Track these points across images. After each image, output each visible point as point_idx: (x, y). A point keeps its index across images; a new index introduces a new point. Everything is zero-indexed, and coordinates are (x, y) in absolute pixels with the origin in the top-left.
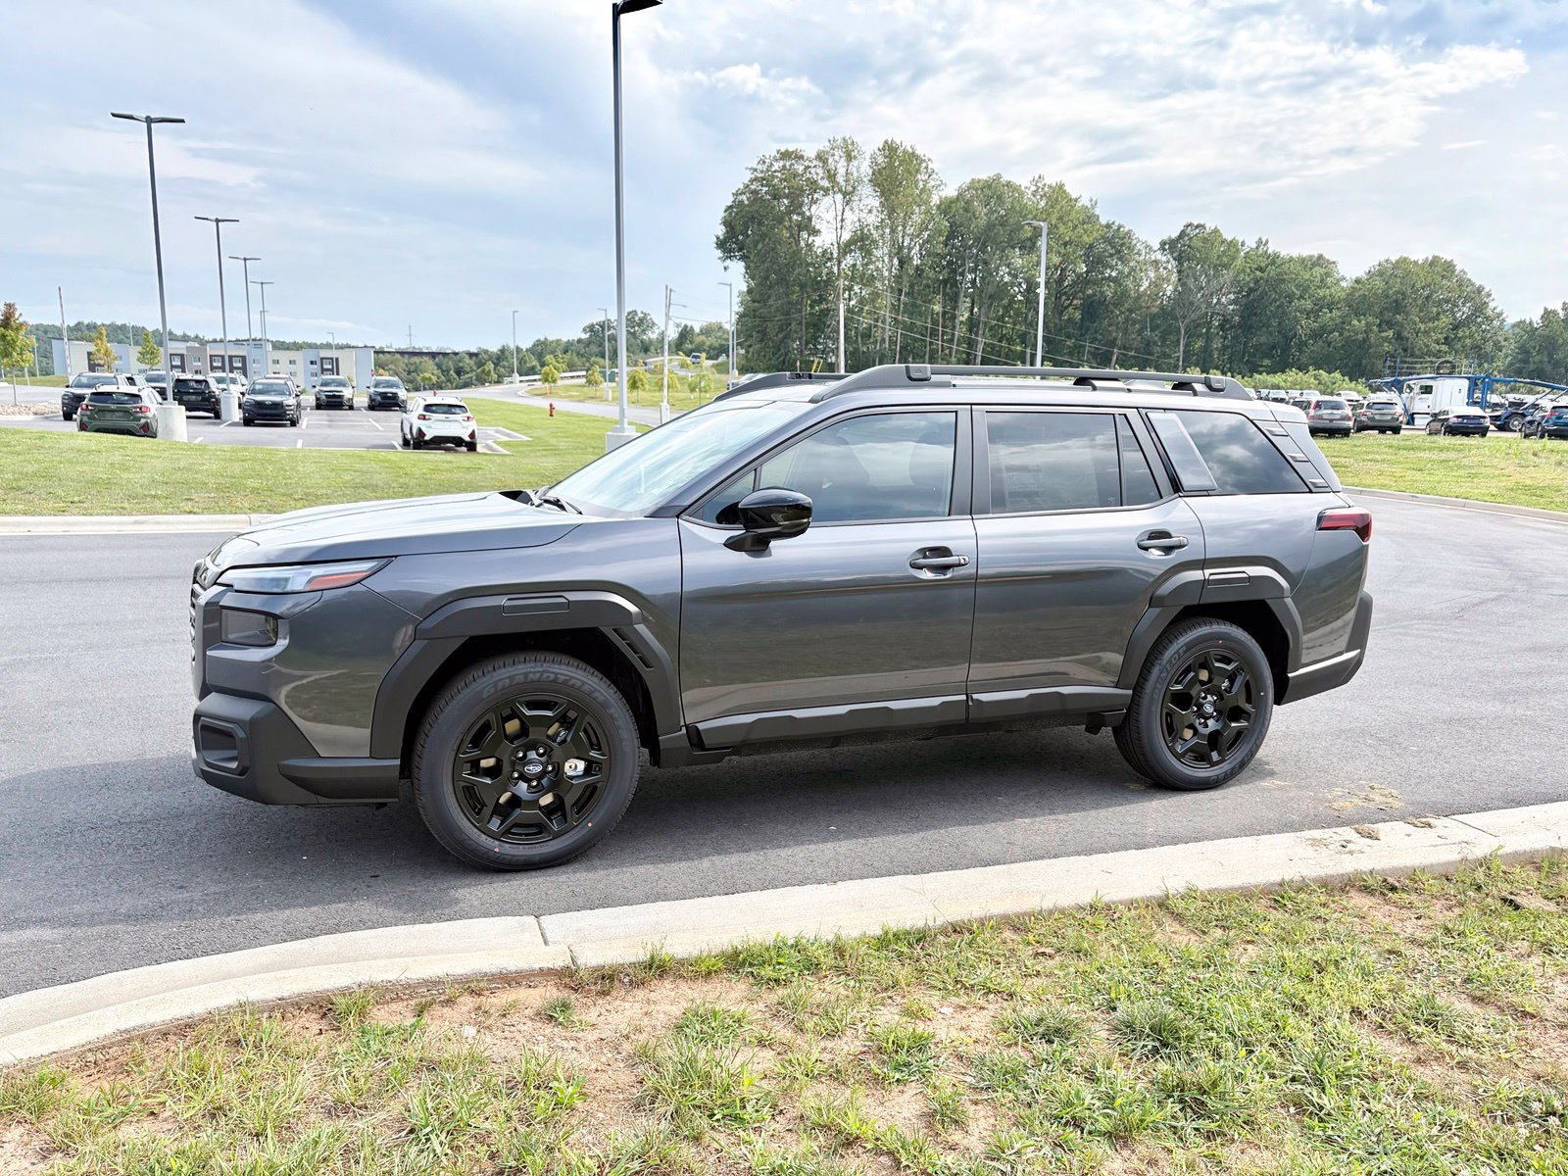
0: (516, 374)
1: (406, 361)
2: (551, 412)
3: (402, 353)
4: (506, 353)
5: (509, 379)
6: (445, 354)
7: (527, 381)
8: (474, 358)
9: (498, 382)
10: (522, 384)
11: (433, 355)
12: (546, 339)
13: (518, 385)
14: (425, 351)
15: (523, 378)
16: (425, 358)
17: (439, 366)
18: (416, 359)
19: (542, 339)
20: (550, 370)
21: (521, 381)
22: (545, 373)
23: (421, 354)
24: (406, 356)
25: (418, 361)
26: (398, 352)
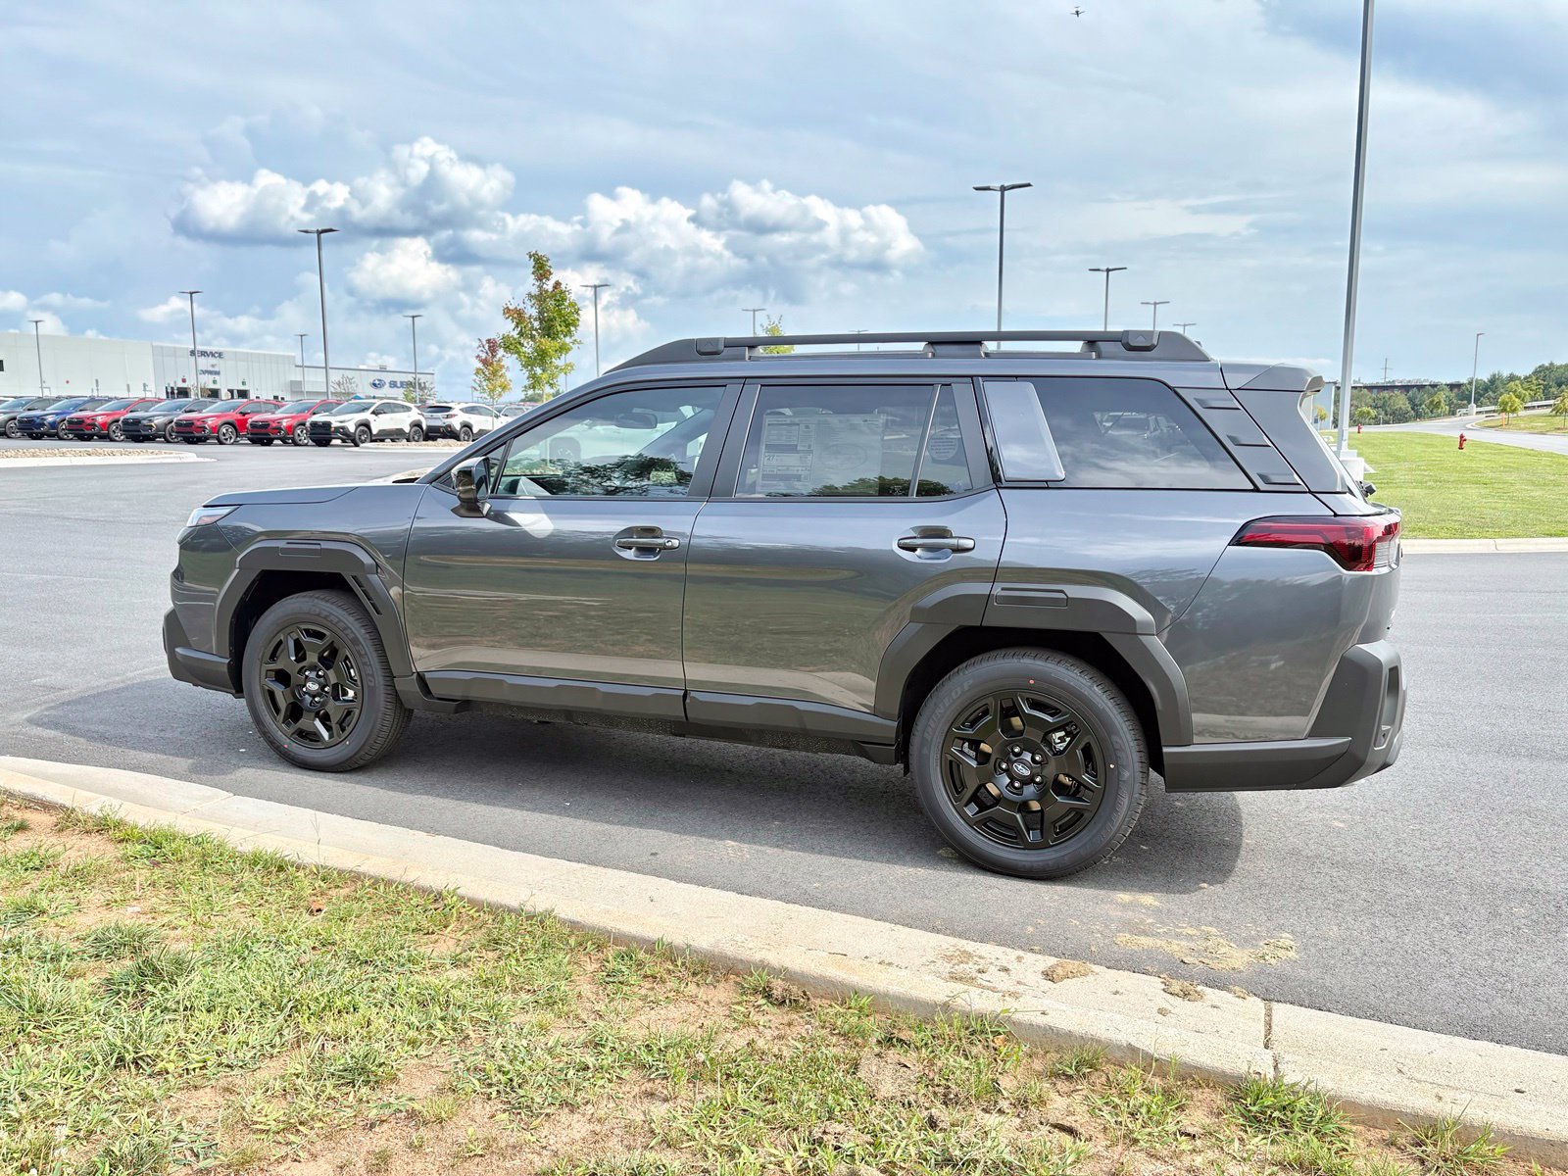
0: (1473, 404)
1: (1374, 396)
2: (1461, 444)
3: (1370, 388)
4: (1498, 382)
5: (1464, 411)
6: (1421, 387)
7: (1487, 412)
8: (1456, 390)
9: (1453, 413)
10: (1481, 416)
11: (1406, 388)
12: (1551, 364)
13: (1474, 416)
14: (1397, 384)
15: (1479, 409)
16: (1396, 392)
17: (1411, 400)
18: (1386, 394)
19: (1547, 365)
20: (1510, 398)
21: (1478, 413)
22: (1503, 403)
23: (1392, 388)
24: (1375, 391)
25: (1387, 395)
26: (1365, 387)
